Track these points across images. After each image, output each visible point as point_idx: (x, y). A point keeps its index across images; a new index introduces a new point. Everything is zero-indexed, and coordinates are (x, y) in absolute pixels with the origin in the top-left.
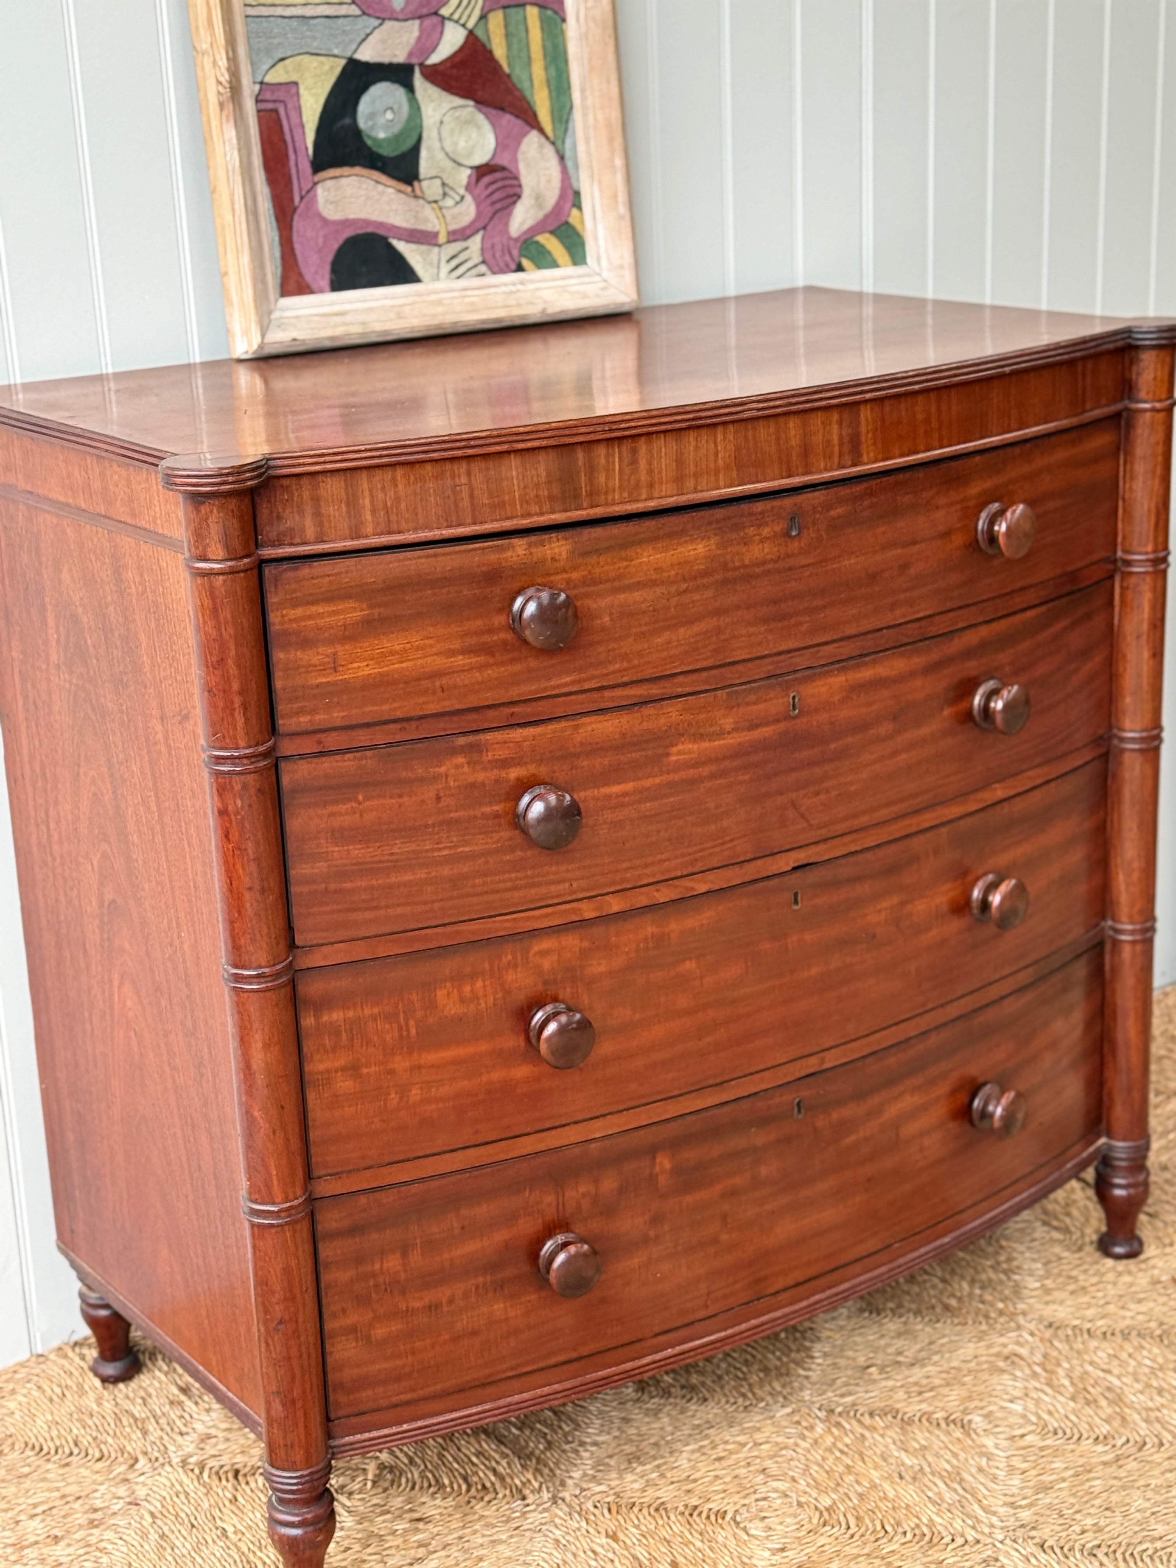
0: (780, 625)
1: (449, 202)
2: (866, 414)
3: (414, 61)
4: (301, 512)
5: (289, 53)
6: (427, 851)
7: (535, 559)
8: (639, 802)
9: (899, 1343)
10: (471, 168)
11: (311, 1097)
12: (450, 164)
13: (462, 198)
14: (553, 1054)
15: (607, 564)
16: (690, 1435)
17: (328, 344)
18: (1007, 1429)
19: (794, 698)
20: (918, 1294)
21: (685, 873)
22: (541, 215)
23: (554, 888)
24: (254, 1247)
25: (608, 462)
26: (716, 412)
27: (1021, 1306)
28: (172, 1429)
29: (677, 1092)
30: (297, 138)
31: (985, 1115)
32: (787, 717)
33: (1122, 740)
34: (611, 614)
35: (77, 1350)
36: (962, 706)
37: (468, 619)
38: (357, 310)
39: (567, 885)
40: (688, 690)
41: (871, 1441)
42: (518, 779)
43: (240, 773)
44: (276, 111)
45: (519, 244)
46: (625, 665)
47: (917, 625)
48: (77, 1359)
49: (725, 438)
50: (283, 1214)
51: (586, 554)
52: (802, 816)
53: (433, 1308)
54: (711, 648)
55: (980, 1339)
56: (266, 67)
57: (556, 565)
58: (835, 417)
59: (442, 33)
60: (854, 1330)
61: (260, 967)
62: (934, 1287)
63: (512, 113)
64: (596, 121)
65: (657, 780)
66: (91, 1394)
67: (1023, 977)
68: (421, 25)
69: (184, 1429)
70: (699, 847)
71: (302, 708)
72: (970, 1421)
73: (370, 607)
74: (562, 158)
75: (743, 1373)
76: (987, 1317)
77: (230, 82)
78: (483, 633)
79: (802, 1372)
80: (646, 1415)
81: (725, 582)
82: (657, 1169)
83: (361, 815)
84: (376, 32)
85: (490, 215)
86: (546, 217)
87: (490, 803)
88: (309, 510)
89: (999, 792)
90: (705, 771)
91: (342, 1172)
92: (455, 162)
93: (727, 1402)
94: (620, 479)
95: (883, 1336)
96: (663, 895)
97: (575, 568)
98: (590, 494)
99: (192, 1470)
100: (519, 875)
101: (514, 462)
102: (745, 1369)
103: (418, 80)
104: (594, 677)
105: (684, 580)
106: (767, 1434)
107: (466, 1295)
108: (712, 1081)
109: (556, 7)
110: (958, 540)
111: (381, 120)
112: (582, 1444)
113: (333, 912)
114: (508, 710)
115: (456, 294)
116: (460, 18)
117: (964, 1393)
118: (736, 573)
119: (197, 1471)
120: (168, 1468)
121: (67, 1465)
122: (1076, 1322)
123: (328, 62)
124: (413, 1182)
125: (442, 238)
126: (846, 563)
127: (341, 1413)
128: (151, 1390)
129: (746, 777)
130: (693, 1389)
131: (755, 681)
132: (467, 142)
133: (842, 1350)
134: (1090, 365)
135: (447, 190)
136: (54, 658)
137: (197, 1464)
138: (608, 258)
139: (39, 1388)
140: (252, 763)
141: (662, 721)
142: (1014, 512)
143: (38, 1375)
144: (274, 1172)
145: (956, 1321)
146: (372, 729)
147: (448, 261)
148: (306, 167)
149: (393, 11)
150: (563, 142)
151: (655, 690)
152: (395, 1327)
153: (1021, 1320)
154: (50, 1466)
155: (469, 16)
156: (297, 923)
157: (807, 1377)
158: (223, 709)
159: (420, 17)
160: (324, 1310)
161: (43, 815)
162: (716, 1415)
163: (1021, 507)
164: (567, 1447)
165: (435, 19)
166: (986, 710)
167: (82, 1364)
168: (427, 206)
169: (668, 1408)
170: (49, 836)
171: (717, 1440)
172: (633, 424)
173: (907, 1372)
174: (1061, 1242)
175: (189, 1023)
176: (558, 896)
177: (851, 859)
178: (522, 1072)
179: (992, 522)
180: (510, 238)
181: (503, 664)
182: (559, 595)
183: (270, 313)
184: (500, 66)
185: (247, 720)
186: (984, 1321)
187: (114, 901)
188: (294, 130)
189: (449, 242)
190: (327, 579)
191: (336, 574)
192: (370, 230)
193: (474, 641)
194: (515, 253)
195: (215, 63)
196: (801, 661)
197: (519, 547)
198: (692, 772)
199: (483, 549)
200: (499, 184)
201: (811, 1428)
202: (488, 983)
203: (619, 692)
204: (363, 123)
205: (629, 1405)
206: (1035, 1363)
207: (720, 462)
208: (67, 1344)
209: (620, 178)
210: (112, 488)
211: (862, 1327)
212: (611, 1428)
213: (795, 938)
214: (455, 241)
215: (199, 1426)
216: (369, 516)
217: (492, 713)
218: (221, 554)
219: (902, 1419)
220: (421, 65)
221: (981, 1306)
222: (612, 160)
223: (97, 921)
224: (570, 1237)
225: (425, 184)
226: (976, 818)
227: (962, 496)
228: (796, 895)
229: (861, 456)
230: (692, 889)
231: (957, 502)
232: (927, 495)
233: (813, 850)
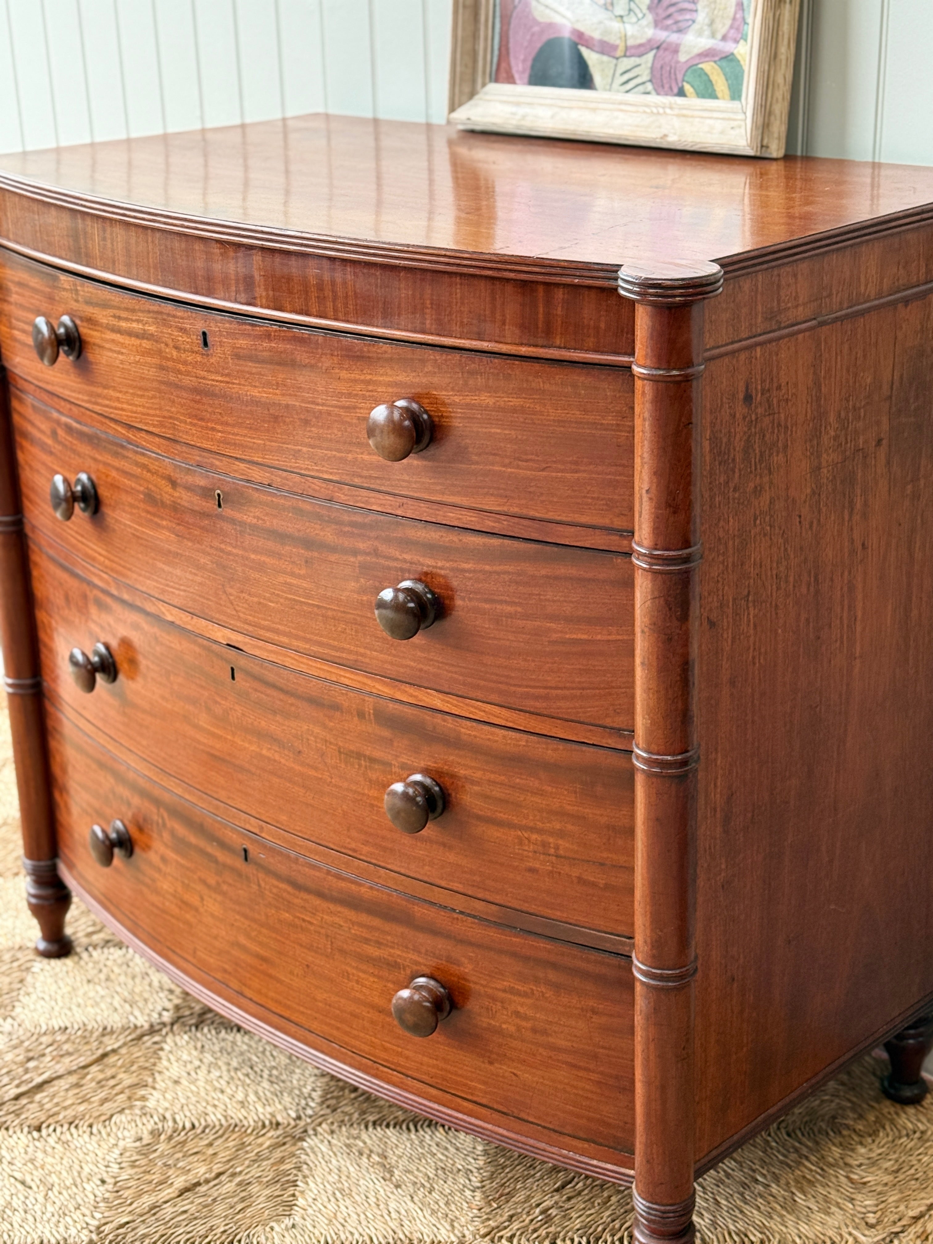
0: (200, 423)
1: (634, 19)
2: (257, 259)
13: (644, 15)
23: (97, 556)
25: (92, 233)
45: (685, 68)
46: (112, 404)
47: (323, 484)
49: (152, 241)
51: (87, 303)
52: (232, 603)
54: (157, 418)
58: (232, 253)
81: (162, 368)
94: (99, 250)
96: (148, 605)
98: (86, 255)
104: (97, 404)
118: (168, 363)
125: (619, 53)
135: (631, 6)
147: (621, 74)
151: (131, 435)
176: (99, 564)
180: (678, 62)
181: (60, 367)
189: (625, 56)
194: (679, 77)
196: (220, 465)
197: (60, 281)
199: (46, 274)
200: (678, 7)
203: (113, 425)
214: (631, 56)
226: (407, 710)
227: (368, 377)
228: (232, 669)
229: (255, 298)
230: (163, 613)
231: (363, 381)
232: (327, 362)
233: (240, 637)
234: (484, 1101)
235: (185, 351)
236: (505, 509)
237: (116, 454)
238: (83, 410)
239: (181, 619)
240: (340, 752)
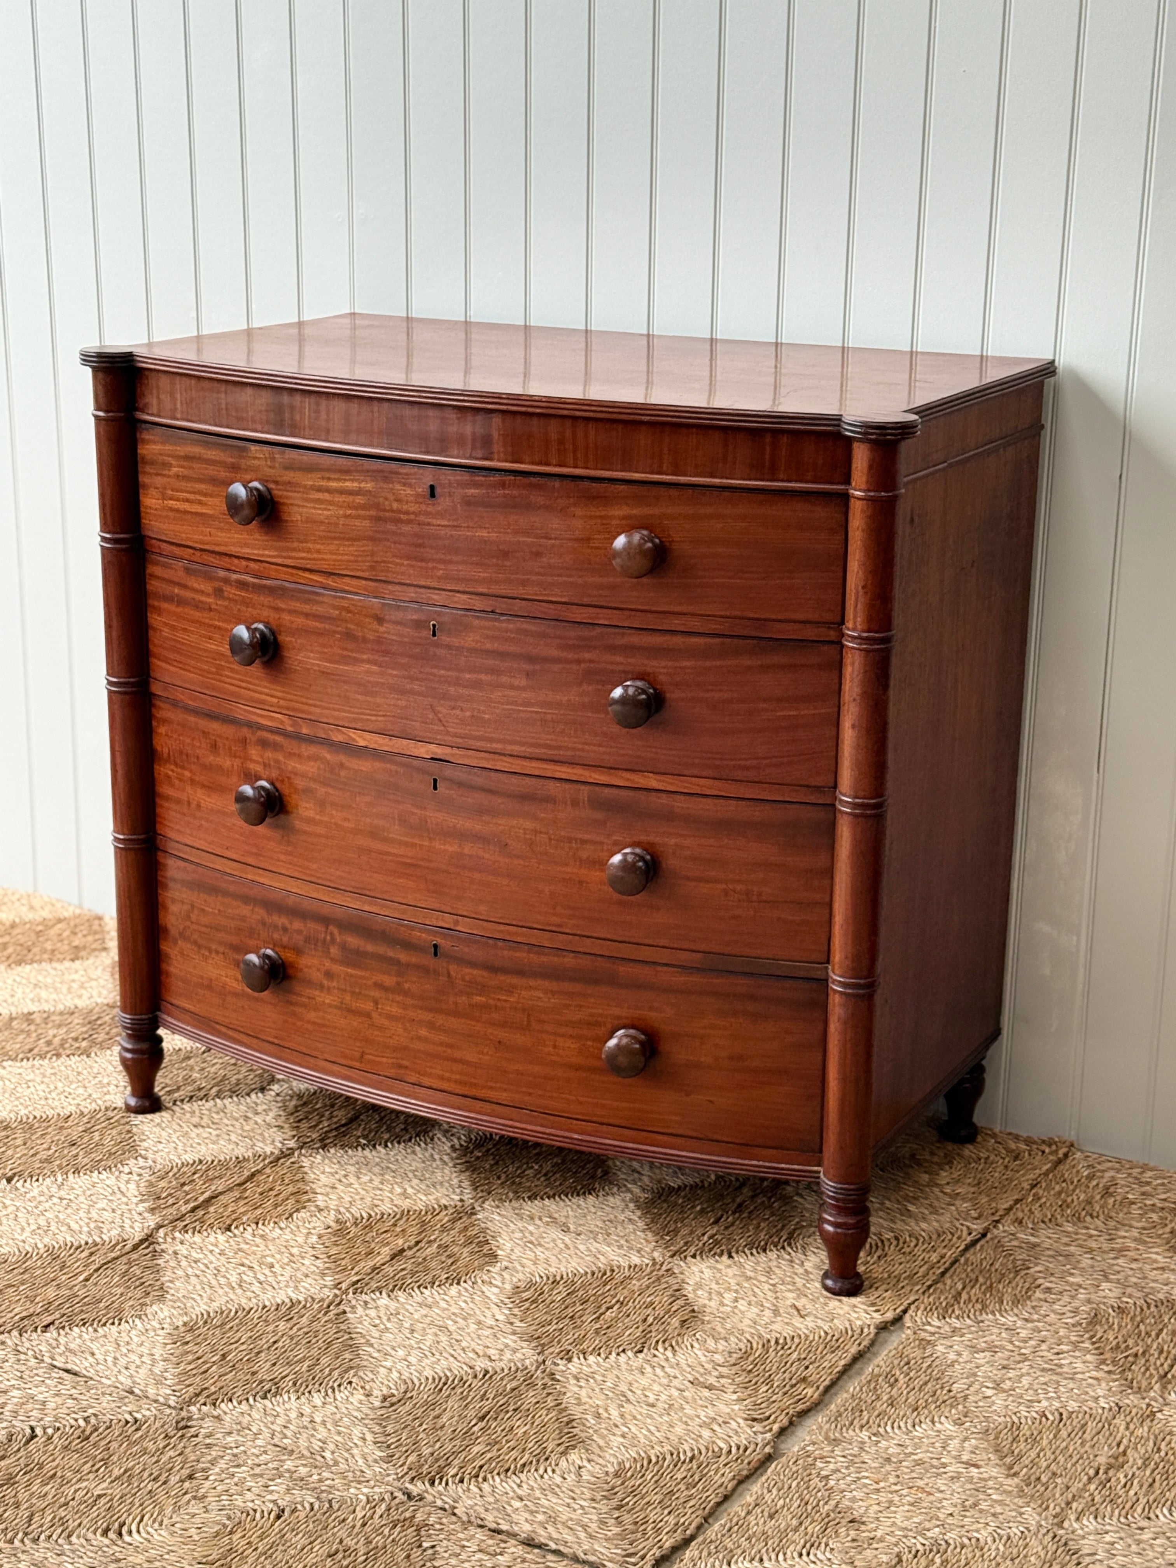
0: (419, 564)
2: (496, 421)
4: (151, 393)
7: (258, 463)
15: (300, 480)
19: (434, 626)
21: (349, 725)
25: (300, 406)
29: (345, 888)
40: (352, 590)
47: (551, 606)
49: (379, 411)
51: (287, 468)
52: (440, 720)
58: (469, 417)
67: (686, 958)
81: (378, 519)
89: (653, 782)
94: (308, 421)
96: (333, 734)
97: (280, 476)
98: (289, 427)
101: (250, 391)
104: (289, 558)
105: (349, 507)
114: (244, 563)
118: (386, 514)
129: (396, 672)
131: (403, 601)
146: (180, 548)
151: (331, 582)
176: (266, 704)
196: (438, 598)
203: (307, 575)
207: (375, 428)
213: (433, 814)
217: (236, 561)
226: (623, 793)
227: (603, 513)
228: (435, 781)
229: (492, 453)
230: (354, 740)
231: (597, 517)
232: (562, 502)
233: (448, 750)
234: (680, 1131)
235: (407, 502)
236: (728, 613)
237: (307, 601)
238: (267, 565)
239: (376, 742)
240: (550, 839)
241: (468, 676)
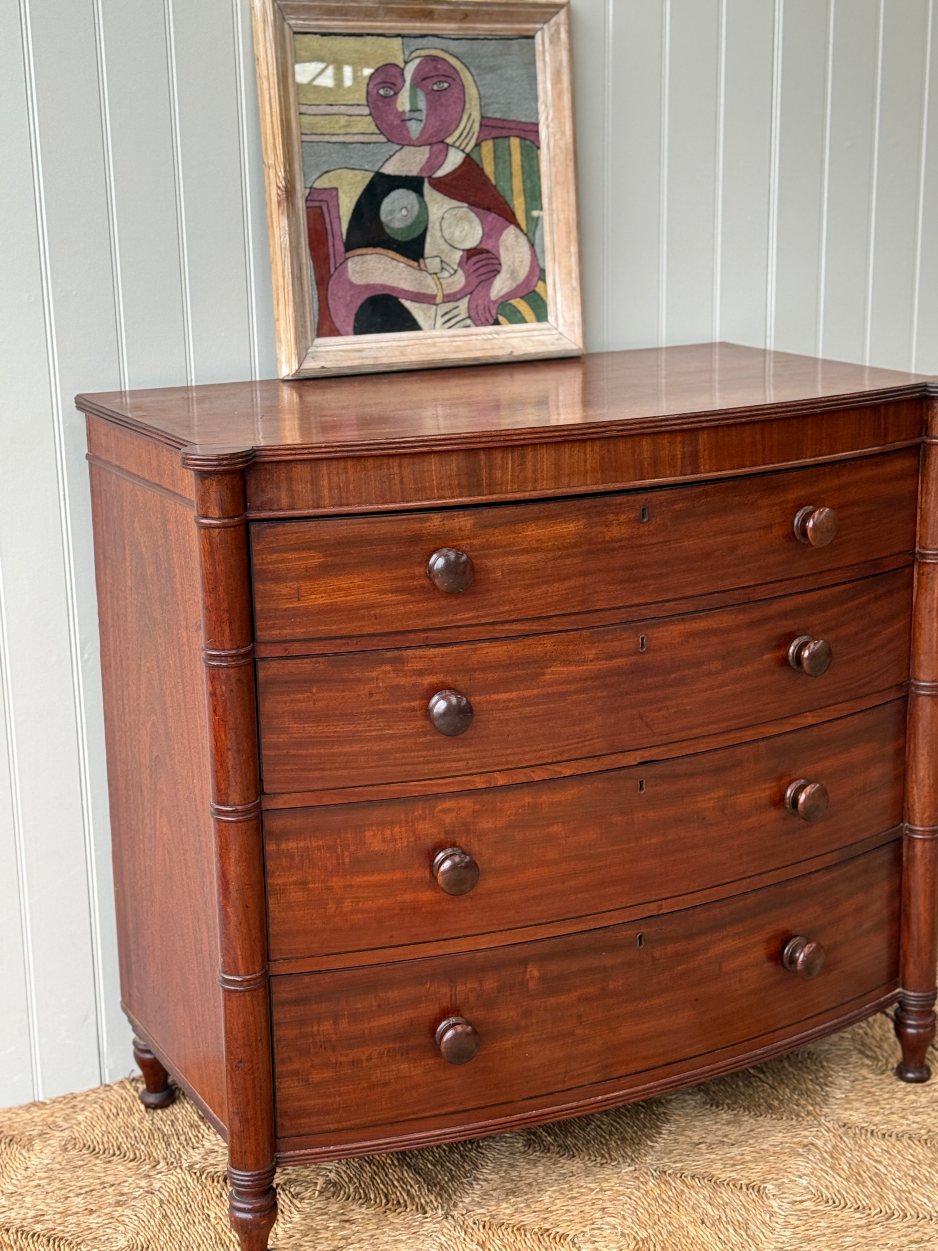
1: (446, 274)
2: (703, 438)
3: (425, 174)
4: (279, 488)
5: (333, 168)
6: (361, 731)
7: (447, 529)
8: (521, 706)
9: (727, 1128)
10: (463, 250)
11: (271, 901)
12: (446, 247)
13: (456, 271)
14: (447, 884)
15: (501, 535)
16: (556, 1180)
17: (348, 372)
18: (791, 1196)
19: (642, 639)
20: (751, 1095)
21: (555, 760)
22: (514, 285)
23: (454, 764)
24: (225, 1006)
25: (503, 462)
26: (585, 431)
27: (826, 1110)
28: (188, 1144)
29: (544, 921)
30: (335, 227)
31: (793, 960)
32: (636, 653)
33: (918, 687)
34: (502, 570)
35: (133, 1084)
36: (781, 653)
37: (396, 569)
38: (372, 348)
39: (464, 763)
40: (559, 628)
41: (688, 1195)
42: (430, 684)
43: (226, 667)
44: (321, 208)
45: (497, 305)
46: (512, 607)
47: (742, 591)
48: (132, 1090)
49: (592, 450)
50: (245, 984)
51: (485, 527)
52: (647, 725)
53: (356, 1063)
54: (578, 599)
55: (788, 1131)
56: (314, 177)
57: (463, 533)
58: (679, 439)
59: (446, 155)
60: (696, 1116)
61: (234, 805)
62: (764, 1091)
63: (496, 213)
64: (558, 220)
65: (535, 692)
66: (136, 1114)
67: (828, 859)
68: (431, 149)
69: (196, 1145)
70: (566, 742)
71: (274, 624)
72: (765, 1188)
73: (326, 556)
74: (532, 245)
75: (606, 1139)
76: (798, 1115)
77: (286, 187)
78: (406, 579)
79: (649, 1143)
80: (528, 1163)
82: (528, 976)
83: (314, 704)
84: (398, 154)
85: (476, 284)
86: (518, 287)
87: (409, 701)
88: (284, 486)
89: (810, 719)
90: (573, 687)
91: (292, 958)
92: (451, 246)
93: (589, 1159)
94: (512, 475)
95: (716, 1123)
96: (538, 775)
97: (476, 537)
98: (489, 485)
99: (195, 1173)
100: (429, 753)
101: (434, 459)
102: (608, 1137)
103: (427, 188)
104: (489, 615)
105: (559, 549)
106: (613, 1184)
107: (380, 1055)
108: (573, 915)
109: (532, 138)
110: (778, 531)
111: (398, 216)
112: (476, 1179)
113: (292, 770)
114: (424, 635)
115: (447, 339)
116: (460, 145)
117: (766, 1168)
118: (599, 547)
119: (198, 1174)
120: (179, 1170)
121: (109, 1162)
122: (864, 1125)
123: (360, 175)
124: (344, 969)
125: (439, 299)
126: (686, 544)
127: (285, 1134)
128: (179, 1116)
129: (604, 694)
130: (567, 1148)
131: (613, 625)
132: (461, 232)
133: (684, 1130)
134: (891, 409)
135: (444, 265)
136: (129, 583)
137: (198, 1169)
138: (563, 317)
139: (102, 1108)
140: (234, 661)
141: (539, 649)
142: (821, 513)
143: (102, 1099)
144: (239, 953)
145: (774, 1116)
146: (325, 642)
147: (443, 316)
148: (340, 247)
149: (410, 139)
150: (534, 234)
151: (535, 627)
152: (328, 1074)
153: (823, 1120)
154: (98, 1161)
155: (467, 144)
156: (266, 776)
157: (652, 1147)
158: (215, 622)
159: (430, 144)
160: (275, 1057)
161: (120, 693)
162: (578, 1167)
163: (827, 510)
164: (464, 1180)
165: (441, 146)
166: (798, 656)
167: (135, 1094)
168: (429, 276)
169: (545, 1160)
170: (124, 709)
171: (575, 1185)
172: (522, 437)
173: (727, 1150)
174: (868, 1066)
175: (197, 845)
176: (457, 770)
177: (686, 760)
178: (427, 896)
179: (805, 519)
180: (490, 301)
181: (421, 601)
182: (462, 555)
183: (307, 348)
184: (489, 180)
185: (231, 630)
186: (795, 1118)
187: (157, 757)
188: (333, 221)
189: (443, 302)
190: (295, 535)
191: (302, 532)
192: (385, 292)
193: (400, 584)
194: (494, 311)
195: (276, 173)
196: (647, 612)
197: (436, 520)
198: (562, 688)
199: (409, 519)
200: (484, 262)
201: (646, 1183)
202: (403, 829)
203: (507, 627)
204: (384, 217)
205: (517, 1156)
206: (826, 1152)
207: (588, 467)
208: (128, 1079)
209: (574, 260)
210: (163, 465)
211: (704, 1115)
212: (500, 1170)
213: (640, 815)
214: (449, 302)
215: (207, 1144)
216: (326, 492)
217: (411, 636)
218: (217, 514)
219: (715, 1182)
220: (430, 178)
221: (795, 1107)
222: (569, 247)
223: (148, 771)
224: (460, 1020)
225: (428, 261)
229: (699, 467)
231: (777, 504)
232: (752, 497)
233: (656, 750)
241: (673, 676)
